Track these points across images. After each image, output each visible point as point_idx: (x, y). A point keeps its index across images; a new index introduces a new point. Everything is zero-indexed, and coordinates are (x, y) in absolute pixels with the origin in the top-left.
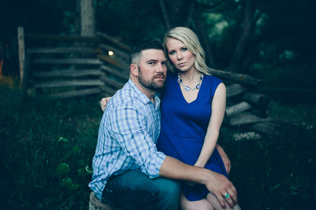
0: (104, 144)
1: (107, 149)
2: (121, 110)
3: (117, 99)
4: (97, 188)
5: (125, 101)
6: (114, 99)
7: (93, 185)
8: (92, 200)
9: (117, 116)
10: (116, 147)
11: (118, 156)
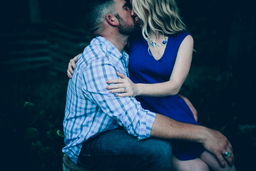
0: (76, 106)
1: (80, 112)
2: (97, 66)
3: (90, 55)
4: (72, 153)
5: (100, 56)
6: (86, 56)
7: (67, 151)
8: (66, 163)
9: (92, 74)
10: (91, 109)
11: (94, 118)
